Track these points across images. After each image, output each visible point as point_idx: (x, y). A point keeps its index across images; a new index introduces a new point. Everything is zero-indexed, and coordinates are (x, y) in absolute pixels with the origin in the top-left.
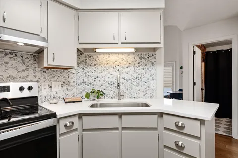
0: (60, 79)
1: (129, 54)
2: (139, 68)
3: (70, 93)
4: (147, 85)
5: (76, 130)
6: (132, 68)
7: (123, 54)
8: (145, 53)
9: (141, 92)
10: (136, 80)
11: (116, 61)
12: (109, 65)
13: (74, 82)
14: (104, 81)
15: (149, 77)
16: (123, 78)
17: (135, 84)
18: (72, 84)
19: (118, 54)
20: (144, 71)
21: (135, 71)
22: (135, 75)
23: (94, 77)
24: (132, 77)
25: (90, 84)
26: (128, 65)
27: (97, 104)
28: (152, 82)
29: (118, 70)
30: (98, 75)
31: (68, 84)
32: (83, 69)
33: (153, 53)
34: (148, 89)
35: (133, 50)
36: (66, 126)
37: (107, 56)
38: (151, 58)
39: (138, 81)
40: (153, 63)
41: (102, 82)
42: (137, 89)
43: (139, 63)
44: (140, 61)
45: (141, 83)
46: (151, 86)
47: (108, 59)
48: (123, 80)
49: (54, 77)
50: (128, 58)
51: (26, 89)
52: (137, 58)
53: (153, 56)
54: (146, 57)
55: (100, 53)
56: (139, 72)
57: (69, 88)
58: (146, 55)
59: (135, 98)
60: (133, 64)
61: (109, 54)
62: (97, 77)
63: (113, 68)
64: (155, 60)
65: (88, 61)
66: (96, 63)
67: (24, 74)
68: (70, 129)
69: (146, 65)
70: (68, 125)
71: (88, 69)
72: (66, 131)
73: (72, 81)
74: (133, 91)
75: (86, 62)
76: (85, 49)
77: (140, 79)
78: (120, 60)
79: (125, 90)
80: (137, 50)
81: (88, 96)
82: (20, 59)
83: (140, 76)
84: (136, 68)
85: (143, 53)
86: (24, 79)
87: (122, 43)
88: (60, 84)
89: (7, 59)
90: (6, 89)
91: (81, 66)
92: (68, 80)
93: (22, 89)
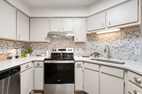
0: (81, 47)
1: (117, 32)
2: (124, 40)
3: (86, 53)
4: (132, 51)
5: (82, 67)
6: (119, 41)
7: (113, 32)
8: (130, 30)
9: (126, 56)
10: (122, 48)
11: (108, 37)
12: (104, 39)
13: (88, 48)
14: (101, 48)
15: (134, 46)
16: (112, 47)
17: (121, 50)
18: (87, 49)
19: (110, 33)
20: (129, 42)
21: (121, 42)
22: (122, 45)
23: (96, 46)
24: (119, 46)
25: (94, 49)
26: (116, 39)
27: (95, 59)
28: (136, 50)
29: (110, 42)
30: (98, 45)
31: (85, 49)
32: (92, 42)
33: (138, 29)
34: (132, 54)
35: (119, 30)
36: (78, 64)
37: (103, 35)
38: (136, 33)
39: (123, 49)
40: (138, 36)
41: (100, 49)
42: (123, 54)
43: (125, 37)
44: (125, 35)
45: (126, 50)
46: (136, 53)
47: (104, 37)
48: (113, 48)
49: (79, 46)
50: (116, 35)
51: (70, 50)
52: (123, 34)
53: (138, 30)
54: (131, 32)
55: (99, 34)
56: (125, 43)
57: (85, 51)
58: (131, 31)
59: (121, 59)
60: (120, 38)
61: (104, 34)
62: (98, 46)
63: (106, 41)
64: (140, 33)
65: (94, 38)
66: (97, 39)
67: (70, 45)
68: (79, 66)
69: (131, 37)
70: (79, 64)
71: (94, 42)
72: (78, 66)
73: (86, 48)
74: (120, 55)
75: (93, 39)
76: (92, 33)
77: (125, 47)
78: (111, 36)
79: (114, 54)
80: (122, 29)
81: (91, 55)
82: (69, 40)
83: (125, 45)
84: (122, 40)
85: (128, 30)
86: (70, 47)
87: (108, 28)
88: (81, 49)
89: (66, 41)
90: (65, 50)
91: (91, 41)
92: (85, 47)
93: (69, 50)
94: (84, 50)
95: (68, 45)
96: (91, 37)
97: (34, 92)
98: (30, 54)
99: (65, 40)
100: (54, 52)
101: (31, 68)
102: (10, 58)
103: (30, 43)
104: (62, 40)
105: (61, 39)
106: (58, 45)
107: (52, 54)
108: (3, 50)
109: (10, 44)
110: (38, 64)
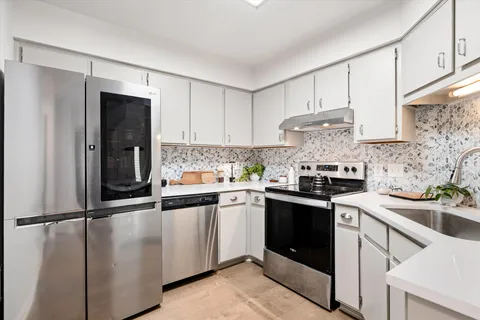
0: (401, 158)
3: (422, 185)
5: (356, 228)
13: (430, 164)
18: (426, 167)
31: (418, 167)
32: (447, 138)
36: (343, 216)
49: (391, 155)
51: (350, 170)
57: (419, 175)
65: (455, 118)
66: (469, 120)
68: (347, 222)
71: (455, 137)
72: (342, 222)
73: (425, 163)
75: (451, 123)
88: (402, 167)
89: (342, 137)
90: (334, 168)
91: (444, 131)
92: (418, 160)
93: (346, 169)
94: (411, 173)
95: (349, 153)
96: (446, 116)
97: (253, 262)
98: (261, 176)
99: (339, 134)
100: (306, 173)
101: (244, 204)
102: (221, 180)
103: (260, 149)
104: (330, 138)
105: (327, 132)
106: (319, 153)
107: (301, 178)
108: (211, 164)
109: (221, 154)
110: (257, 199)
